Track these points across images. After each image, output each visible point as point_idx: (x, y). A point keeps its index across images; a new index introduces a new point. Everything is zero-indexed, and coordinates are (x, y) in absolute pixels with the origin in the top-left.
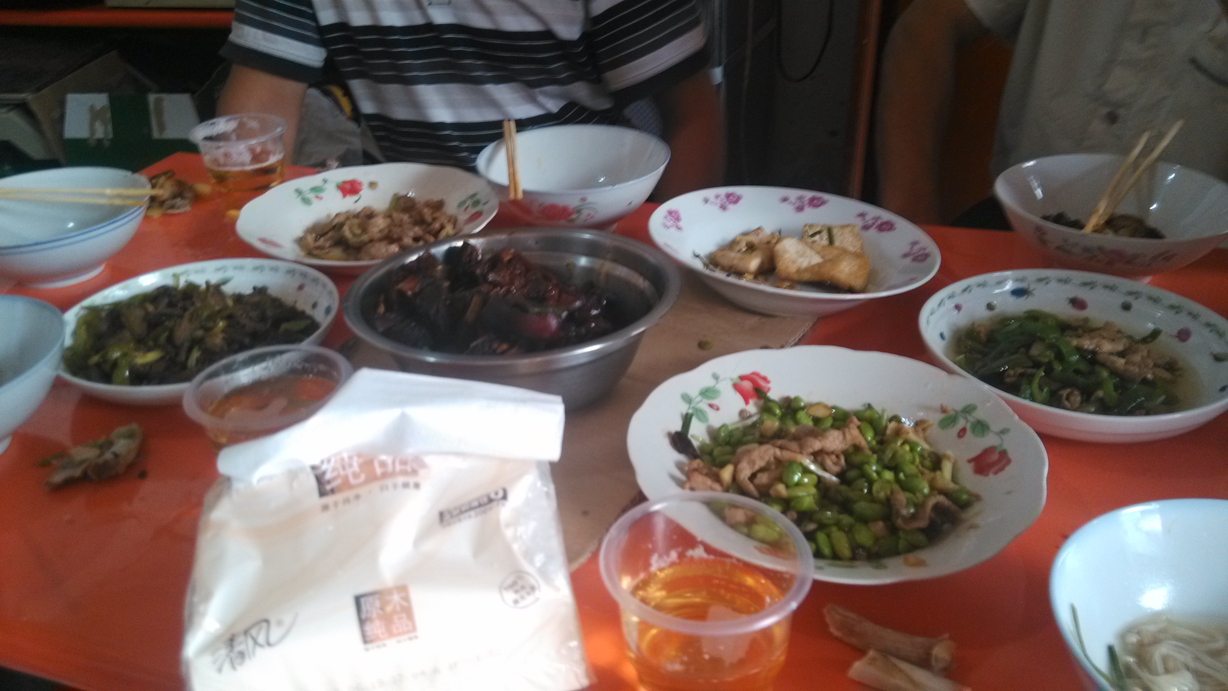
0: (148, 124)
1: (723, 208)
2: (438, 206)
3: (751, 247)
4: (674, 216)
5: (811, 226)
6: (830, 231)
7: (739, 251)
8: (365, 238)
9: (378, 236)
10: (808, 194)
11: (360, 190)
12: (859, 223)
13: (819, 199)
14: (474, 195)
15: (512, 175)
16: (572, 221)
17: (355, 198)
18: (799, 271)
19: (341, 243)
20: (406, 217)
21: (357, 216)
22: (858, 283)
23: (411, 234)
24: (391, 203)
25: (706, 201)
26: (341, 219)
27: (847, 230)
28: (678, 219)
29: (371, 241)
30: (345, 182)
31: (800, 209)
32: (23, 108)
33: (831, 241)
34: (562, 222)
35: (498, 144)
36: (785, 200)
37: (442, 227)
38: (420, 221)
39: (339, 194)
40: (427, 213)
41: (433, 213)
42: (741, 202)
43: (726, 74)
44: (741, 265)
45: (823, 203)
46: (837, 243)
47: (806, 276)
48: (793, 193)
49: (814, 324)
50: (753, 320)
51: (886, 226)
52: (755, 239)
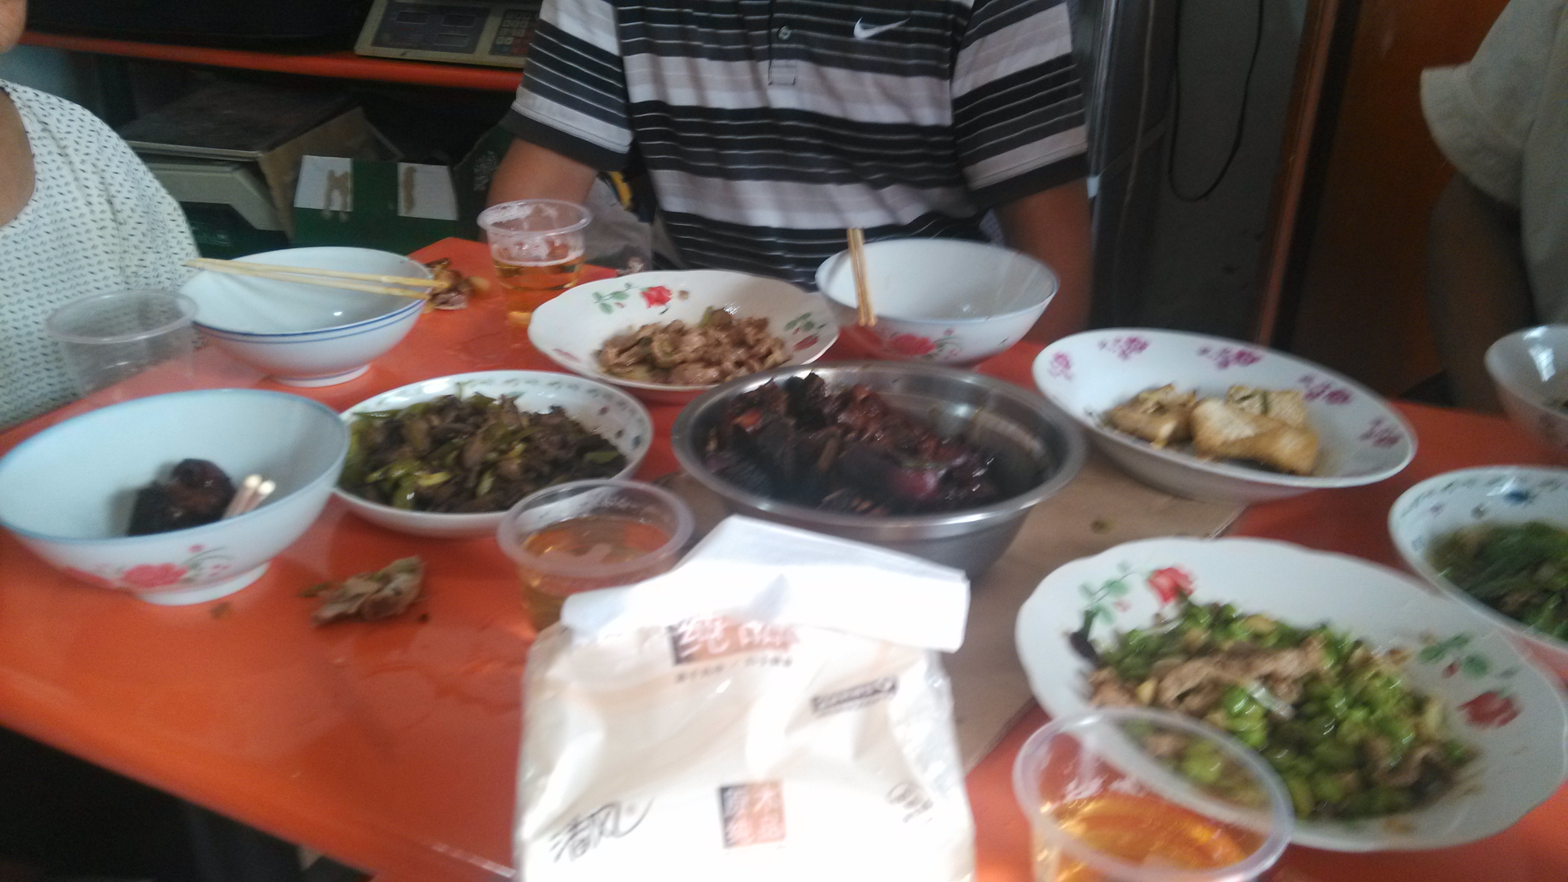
0: (395, 201)
1: (1124, 355)
2: (761, 325)
3: (1161, 409)
4: (1063, 360)
5: (1240, 388)
6: (1265, 397)
7: (1145, 412)
8: (677, 357)
9: (692, 356)
10: (1236, 347)
11: (669, 299)
12: (1303, 390)
13: (1250, 355)
14: (805, 316)
15: (862, 294)
16: (930, 356)
17: (662, 308)
18: (1224, 443)
19: (648, 361)
20: (722, 336)
21: (665, 330)
22: (1304, 464)
23: (733, 358)
24: (705, 316)
25: (1103, 345)
26: (646, 333)
27: (1288, 397)
28: (1067, 365)
29: (683, 362)
30: (652, 289)
31: (1225, 364)
32: (253, 169)
33: (1266, 408)
34: (918, 357)
35: (841, 257)
36: (1204, 351)
37: (769, 353)
38: (740, 342)
39: (643, 302)
40: (750, 333)
41: (756, 334)
42: (1145, 352)
43: (1104, 186)
44: (1149, 430)
45: (1253, 360)
46: (1272, 414)
47: (1235, 451)
48: (1217, 345)
49: (1244, 513)
50: (1162, 501)
51: (1338, 397)
52: (1166, 398)
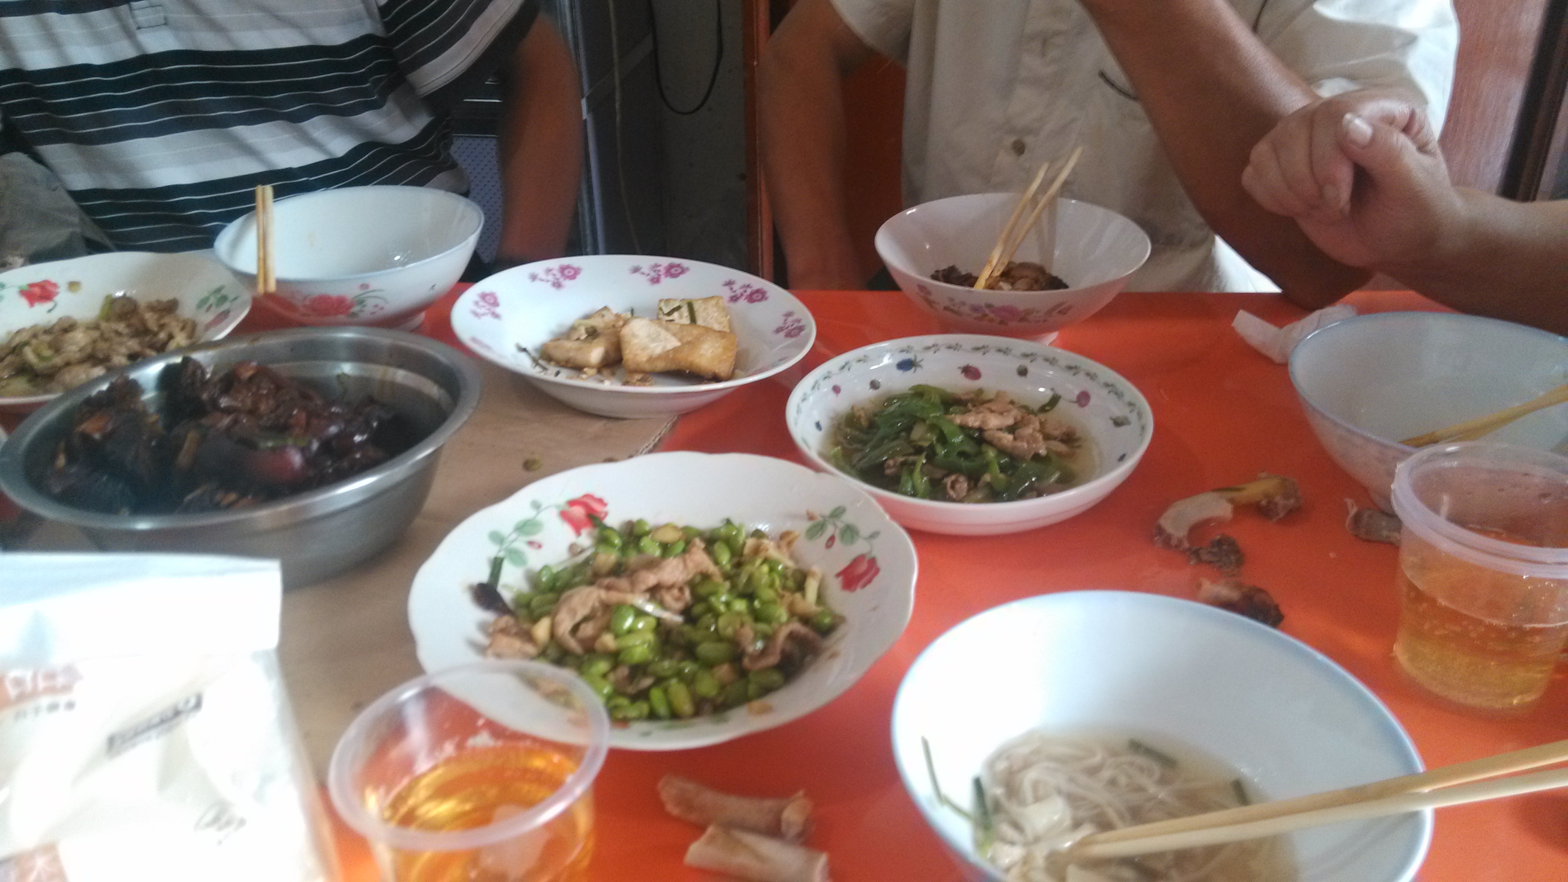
1: (557, 285)
2: (169, 308)
3: (593, 333)
4: (490, 300)
5: (668, 301)
6: (690, 306)
7: (578, 339)
8: (58, 360)
9: (78, 356)
10: (665, 261)
11: (57, 293)
12: (727, 293)
13: (679, 266)
14: (219, 290)
15: (263, 260)
16: (354, 315)
17: (49, 305)
18: (651, 359)
19: (23, 370)
20: (121, 327)
21: (48, 331)
22: (723, 369)
23: (123, 350)
24: (103, 308)
25: (534, 277)
26: (24, 337)
27: (713, 302)
28: (496, 304)
29: (68, 364)
30: (32, 285)
31: (656, 280)
33: (693, 319)
34: (341, 317)
36: (636, 270)
37: (171, 337)
38: (142, 332)
39: (24, 302)
40: (151, 318)
41: (159, 319)
42: (579, 277)
44: (580, 358)
45: (683, 271)
46: (700, 322)
47: (660, 366)
48: (646, 261)
49: (674, 425)
50: (597, 426)
51: (757, 296)
52: (597, 322)
